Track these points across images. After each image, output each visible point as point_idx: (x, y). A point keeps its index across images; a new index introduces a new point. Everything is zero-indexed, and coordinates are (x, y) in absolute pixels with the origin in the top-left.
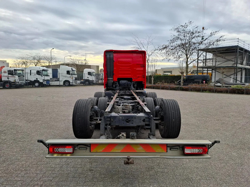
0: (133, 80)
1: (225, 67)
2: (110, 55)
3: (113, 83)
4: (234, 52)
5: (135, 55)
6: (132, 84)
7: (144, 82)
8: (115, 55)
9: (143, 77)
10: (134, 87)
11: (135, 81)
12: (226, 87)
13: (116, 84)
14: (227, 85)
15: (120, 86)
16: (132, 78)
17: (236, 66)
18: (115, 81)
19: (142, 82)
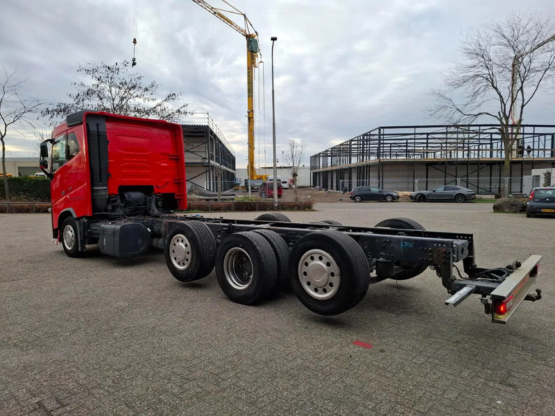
0: (156, 191)
1: (191, 163)
2: (97, 125)
3: (109, 201)
4: (203, 136)
5: (155, 131)
6: (154, 200)
7: (180, 196)
8: (109, 125)
9: (176, 183)
10: (157, 207)
11: (159, 193)
12: (207, 200)
13: (116, 201)
14: (207, 198)
15: (125, 207)
16: (153, 186)
17: (209, 163)
18: (113, 194)
19: (173, 194)
